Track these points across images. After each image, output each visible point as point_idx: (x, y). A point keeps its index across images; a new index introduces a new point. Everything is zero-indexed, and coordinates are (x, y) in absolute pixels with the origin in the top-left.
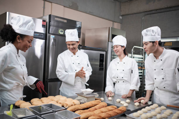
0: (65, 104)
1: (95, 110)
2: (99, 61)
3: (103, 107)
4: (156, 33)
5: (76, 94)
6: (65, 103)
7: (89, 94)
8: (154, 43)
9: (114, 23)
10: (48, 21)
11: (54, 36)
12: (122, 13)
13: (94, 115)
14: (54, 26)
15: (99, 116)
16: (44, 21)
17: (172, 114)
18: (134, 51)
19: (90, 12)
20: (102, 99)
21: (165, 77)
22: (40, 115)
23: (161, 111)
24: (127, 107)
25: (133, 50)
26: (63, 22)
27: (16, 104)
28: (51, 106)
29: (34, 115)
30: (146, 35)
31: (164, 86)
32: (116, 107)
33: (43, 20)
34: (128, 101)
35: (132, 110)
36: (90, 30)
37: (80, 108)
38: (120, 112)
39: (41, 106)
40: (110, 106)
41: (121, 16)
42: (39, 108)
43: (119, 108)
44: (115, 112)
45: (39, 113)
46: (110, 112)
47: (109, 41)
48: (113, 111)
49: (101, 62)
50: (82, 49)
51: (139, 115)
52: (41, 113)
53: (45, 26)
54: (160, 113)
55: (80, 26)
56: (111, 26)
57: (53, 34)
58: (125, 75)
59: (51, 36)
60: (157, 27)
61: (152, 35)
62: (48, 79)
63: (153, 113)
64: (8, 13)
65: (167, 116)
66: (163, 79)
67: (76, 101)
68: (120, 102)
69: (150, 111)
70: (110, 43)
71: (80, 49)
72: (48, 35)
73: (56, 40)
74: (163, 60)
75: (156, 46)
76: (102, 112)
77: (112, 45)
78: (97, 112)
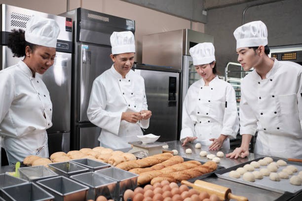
0: (111, 160)
1: (163, 168)
2: (168, 91)
3: (177, 163)
4: (259, 32)
5: (129, 143)
6: (110, 158)
7: (152, 144)
8: (257, 50)
9: (193, 23)
10: (75, 19)
11: (87, 46)
12: (207, 5)
13: (161, 175)
14: (86, 28)
15: (169, 177)
16: (69, 20)
17: (296, 172)
18: (229, 71)
19: (149, 4)
20: (175, 151)
21: (279, 110)
22: (69, 176)
23: (278, 168)
24: (218, 163)
25: (226, 69)
26: (102, 22)
27: (26, 162)
28: (86, 162)
29: (57, 175)
30: (242, 36)
31: (278, 126)
32: (200, 163)
33: (67, 18)
34: (220, 153)
35: (227, 167)
36: (150, 35)
37: (137, 166)
38: (207, 170)
39: (68, 163)
40: (189, 161)
41: (206, 10)
42: (66, 166)
43: (205, 165)
44: (197, 170)
45: (66, 173)
46: (189, 170)
47: (184, 54)
48: (194, 169)
49: (172, 94)
50: (137, 68)
51: (239, 175)
52: (69, 173)
53: (70, 28)
54: (275, 171)
55: (134, 28)
56: (187, 27)
57: (85, 43)
58: (212, 110)
59: (82, 45)
60: (260, 22)
61: (253, 36)
62: (80, 123)
63: (263, 171)
64: (4, 6)
65: (288, 176)
66: (275, 113)
67: (129, 156)
68: (206, 156)
69: (259, 168)
70: (186, 57)
71: (133, 69)
72: (76, 44)
73: (91, 53)
74: (273, 80)
75: (261, 54)
76: (175, 171)
77: (190, 62)
78: (167, 171)
